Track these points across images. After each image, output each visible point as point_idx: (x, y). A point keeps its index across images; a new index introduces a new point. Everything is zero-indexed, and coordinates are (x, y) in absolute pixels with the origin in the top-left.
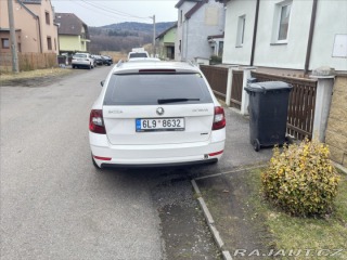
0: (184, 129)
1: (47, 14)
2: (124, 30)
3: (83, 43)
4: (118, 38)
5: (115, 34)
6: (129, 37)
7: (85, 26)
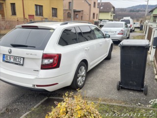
0: (23, 65)
1: (95, 3)
2: (138, 9)
3: (111, 15)
4: (134, 13)
5: (133, 11)
6: (140, 12)
7: (114, 8)
